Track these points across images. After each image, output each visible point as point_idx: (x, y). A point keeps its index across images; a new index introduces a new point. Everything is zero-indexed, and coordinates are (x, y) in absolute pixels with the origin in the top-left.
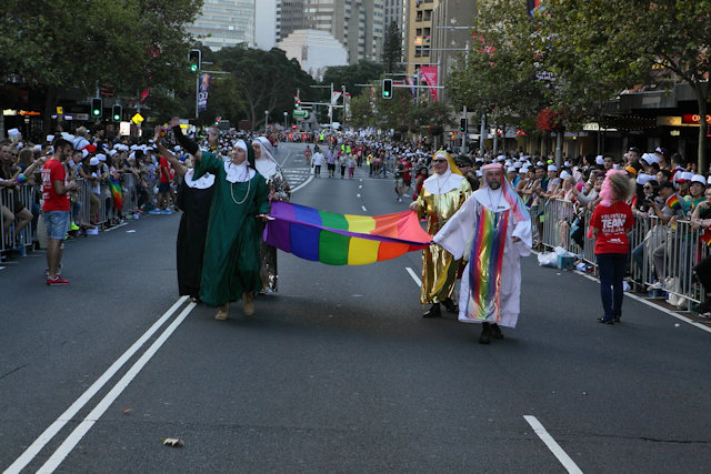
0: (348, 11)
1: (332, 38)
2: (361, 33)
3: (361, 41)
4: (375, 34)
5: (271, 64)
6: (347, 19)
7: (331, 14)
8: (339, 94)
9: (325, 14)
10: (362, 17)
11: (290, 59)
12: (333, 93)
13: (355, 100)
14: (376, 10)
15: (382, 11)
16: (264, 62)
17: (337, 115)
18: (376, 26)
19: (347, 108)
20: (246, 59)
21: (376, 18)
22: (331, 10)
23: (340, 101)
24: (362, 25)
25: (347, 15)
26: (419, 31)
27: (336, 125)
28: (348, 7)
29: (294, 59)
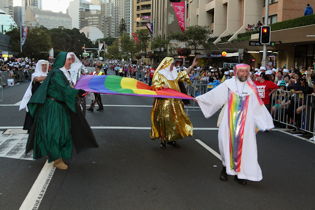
0: (103, 23)
1: (98, 29)
2: (108, 31)
3: (108, 33)
4: (112, 31)
5: (73, 34)
6: (103, 26)
7: (97, 24)
8: (102, 45)
9: (95, 22)
10: (108, 25)
11: (81, 33)
12: (99, 44)
13: (110, 47)
14: (112, 23)
15: (114, 24)
16: (70, 34)
17: (102, 54)
18: (112, 28)
19: (106, 50)
20: (62, 32)
21: (113, 26)
22: (97, 23)
23: (103, 48)
24: (108, 28)
25: (103, 25)
26: (138, 15)
27: (101, 58)
28: (103, 22)
29: (83, 33)
